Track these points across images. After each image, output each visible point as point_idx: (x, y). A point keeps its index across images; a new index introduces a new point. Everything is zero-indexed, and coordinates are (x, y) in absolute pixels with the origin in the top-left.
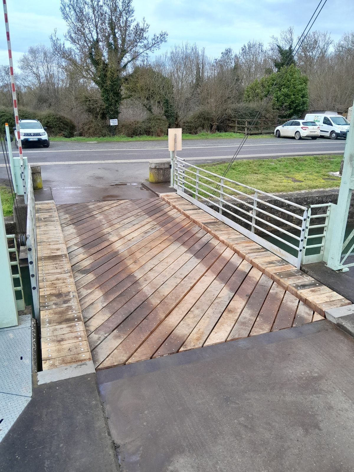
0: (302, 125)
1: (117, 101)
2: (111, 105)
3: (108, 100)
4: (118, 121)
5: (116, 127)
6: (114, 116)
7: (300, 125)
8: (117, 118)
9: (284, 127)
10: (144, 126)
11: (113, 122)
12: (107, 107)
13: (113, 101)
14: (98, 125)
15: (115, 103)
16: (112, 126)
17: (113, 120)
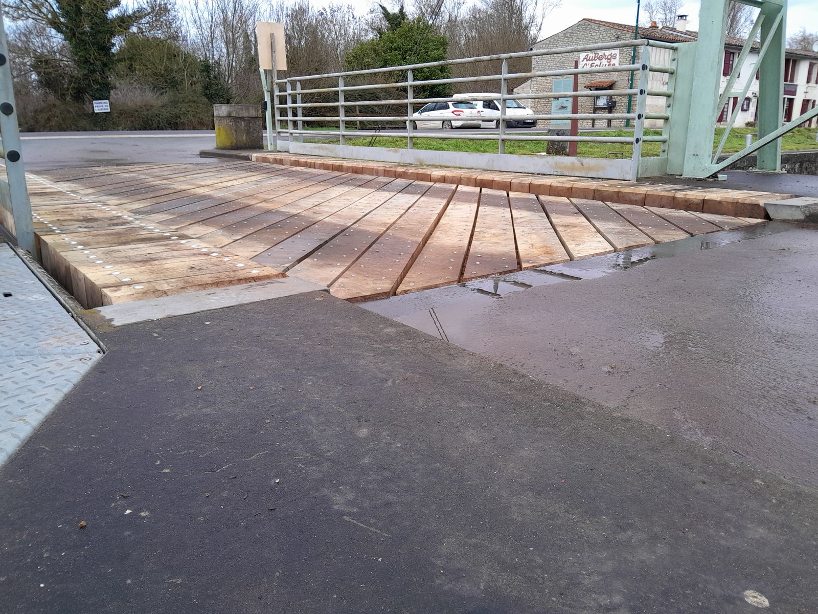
0: (452, 108)
1: (105, 65)
2: (93, 71)
3: (86, 61)
4: (111, 104)
5: (106, 117)
6: (102, 95)
7: (449, 108)
8: (107, 98)
9: (423, 114)
10: (166, 113)
11: (101, 107)
12: (85, 75)
13: (98, 63)
14: (69, 112)
15: (102, 69)
16: (97, 113)
17: (100, 101)
